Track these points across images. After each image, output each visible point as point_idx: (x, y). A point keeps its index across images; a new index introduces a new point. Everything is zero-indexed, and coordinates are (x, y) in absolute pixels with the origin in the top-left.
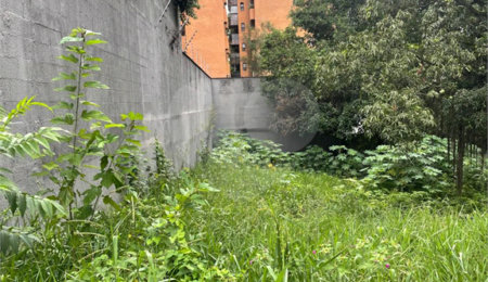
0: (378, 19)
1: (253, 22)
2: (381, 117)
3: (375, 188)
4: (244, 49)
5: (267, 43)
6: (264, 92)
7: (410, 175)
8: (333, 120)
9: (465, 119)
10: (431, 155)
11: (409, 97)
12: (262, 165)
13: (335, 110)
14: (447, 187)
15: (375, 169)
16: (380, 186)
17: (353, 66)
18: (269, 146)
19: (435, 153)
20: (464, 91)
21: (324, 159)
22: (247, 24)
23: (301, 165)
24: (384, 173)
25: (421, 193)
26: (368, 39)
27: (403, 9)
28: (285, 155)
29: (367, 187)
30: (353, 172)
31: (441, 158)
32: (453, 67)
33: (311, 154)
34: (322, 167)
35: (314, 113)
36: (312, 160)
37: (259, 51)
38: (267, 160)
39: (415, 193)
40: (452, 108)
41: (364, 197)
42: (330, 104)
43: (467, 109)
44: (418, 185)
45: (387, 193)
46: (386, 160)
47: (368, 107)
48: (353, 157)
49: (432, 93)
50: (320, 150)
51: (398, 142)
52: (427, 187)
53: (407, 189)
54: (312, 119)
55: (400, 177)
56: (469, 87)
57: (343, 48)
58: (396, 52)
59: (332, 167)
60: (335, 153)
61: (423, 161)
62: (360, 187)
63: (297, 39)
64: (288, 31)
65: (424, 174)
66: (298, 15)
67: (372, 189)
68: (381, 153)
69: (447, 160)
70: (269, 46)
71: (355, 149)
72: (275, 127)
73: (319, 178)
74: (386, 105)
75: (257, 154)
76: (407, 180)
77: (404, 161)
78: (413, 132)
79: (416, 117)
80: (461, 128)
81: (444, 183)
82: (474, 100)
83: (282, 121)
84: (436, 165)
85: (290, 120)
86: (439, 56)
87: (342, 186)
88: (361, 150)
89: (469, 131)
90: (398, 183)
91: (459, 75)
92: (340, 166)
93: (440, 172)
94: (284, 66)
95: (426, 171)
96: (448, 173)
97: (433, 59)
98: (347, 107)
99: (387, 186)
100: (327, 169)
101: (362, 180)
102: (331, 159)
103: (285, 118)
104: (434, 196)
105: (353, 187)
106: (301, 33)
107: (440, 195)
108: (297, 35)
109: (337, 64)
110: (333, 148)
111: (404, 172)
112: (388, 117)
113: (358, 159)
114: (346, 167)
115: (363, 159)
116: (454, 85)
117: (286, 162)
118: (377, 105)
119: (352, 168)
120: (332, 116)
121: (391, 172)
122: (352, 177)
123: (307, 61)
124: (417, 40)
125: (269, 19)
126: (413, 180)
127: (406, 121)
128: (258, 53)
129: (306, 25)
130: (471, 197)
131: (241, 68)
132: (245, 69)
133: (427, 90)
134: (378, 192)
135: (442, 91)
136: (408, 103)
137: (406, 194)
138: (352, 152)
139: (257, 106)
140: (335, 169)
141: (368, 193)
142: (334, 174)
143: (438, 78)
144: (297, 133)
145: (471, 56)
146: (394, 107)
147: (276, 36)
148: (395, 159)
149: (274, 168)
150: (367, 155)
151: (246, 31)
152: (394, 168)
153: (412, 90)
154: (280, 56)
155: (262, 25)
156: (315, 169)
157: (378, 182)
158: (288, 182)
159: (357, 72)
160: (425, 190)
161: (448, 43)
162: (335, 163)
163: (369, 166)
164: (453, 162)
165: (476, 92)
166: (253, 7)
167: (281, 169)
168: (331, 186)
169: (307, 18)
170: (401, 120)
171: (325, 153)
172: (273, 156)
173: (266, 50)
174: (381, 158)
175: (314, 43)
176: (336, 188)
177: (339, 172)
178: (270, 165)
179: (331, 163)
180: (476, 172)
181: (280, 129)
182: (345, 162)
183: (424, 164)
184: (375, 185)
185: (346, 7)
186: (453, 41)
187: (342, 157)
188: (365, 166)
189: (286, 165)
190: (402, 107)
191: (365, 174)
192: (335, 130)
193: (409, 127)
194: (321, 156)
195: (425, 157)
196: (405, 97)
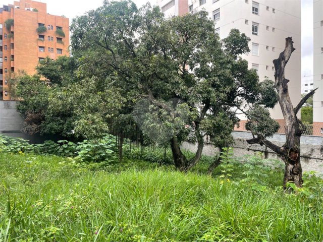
0: (83, 78)
1: (13, 69)
2: (83, 126)
3: (82, 162)
4: (6, 84)
5: (21, 82)
6: (18, 109)
7: (99, 154)
8: (60, 126)
9: (123, 128)
10: (109, 144)
11: (97, 117)
12: (15, 152)
13: (62, 121)
14: (116, 159)
15: (82, 152)
16: (84, 161)
17: (70, 101)
18: (20, 141)
19: (111, 143)
20: (123, 115)
21: (54, 148)
22: (9, 69)
23: (41, 151)
24: (87, 154)
25: (104, 162)
26: (78, 87)
27: (95, 75)
28: (31, 146)
29: (78, 161)
30: (71, 154)
31: (114, 145)
32: (117, 105)
33: (47, 145)
34: (53, 152)
35: (50, 122)
36: (48, 148)
37: (16, 85)
38: (19, 149)
39: (101, 162)
40: (118, 123)
41: (75, 167)
42: (59, 118)
43: (124, 123)
44: (103, 159)
45: (88, 164)
46: (88, 147)
47: (77, 122)
48: (71, 146)
49: (108, 116)
50: (52, 142)
51: (91, 139)
52: (107, 159)
53: (98, 161)
54: (48, 125)
55: (95, 155)
56: (125, 113)
57: (64, 91)
58: (91, 95)
59: (59, 151)
60: (61, 144)
61: (106, 147)
62: (74, 162)
63: (40, 82)
64: (35, 76)
65: (106, 153)
66: (41, 69)
67: (80, 162)
68: (86, 144)
69: (116, 146)
70: (22, 83)
71: (72, 142)
72: (24, 130)
73: (51, 158)
74: (86, 121)
75: (12, 146)
76: (98, 157)
77: (97, 147)
78: (99, 134)
79: (100, 127)
80: (121, 132)
81: (115, 157)
82: (127, 119)
83: (29, 127)
84: (112, 149)
85: (35, 126)
86: (111, 99)
87: (64, 162)
88: (75, 142)
89: (124, 133)
90: (93, 158)
91: (120, 108)
92: (63, 151)
93: (113, 151)
94: (32, 96)
95: (107, 152)
96: (117, 151)
97: (109, 100)
98: (68, 120)
99: (88, 160)
100: (56, 153)
101: (75, 158)
102: (59, 147)
103: (31, 125)
104: (110, 163)
105: (70, 162)
106: (43, 78)
107: (113, 162)
108: (41, 79)
109: (61, 98)
110: (60, 141)
111: (96, 153)
112: (87, 127)
113: (73, 147)
114: (67, 151)
115: (76, 147)
116: (117, 112)
117: (31, 150)
118: (81, 121)
119: (70, 152)
120: (60, 124)
121: (90, 153)
122: (70, 156)
123: (46, 94)
124: (102, 90)
125: (23, 68)
126: (101, 156)
127: (95, 129)
128: (15, 87)
129: (45, 75)
130: (126, 162)
131: (4, 94)
132: (6, 95)
133: (106, 114)
134: (83, 163)
135: (113, 115)
136: (97, 120)
137: (97, 163)
138: (70, 143)
139: (14, 117)
140: (61, 153)
141: (78, 165)
142: (60, 155)
143: (111, 109)
144: (39, 133)
145: (125, 100)
146: (90, 122)
147: (27, 78)
148: (92, 146)
149: (24, 154)
150: (78, 145)
151: (8, 73)
152: (92, 151)
153: (99, 114)
154: (29, 90)
155: (19, 71)
156: (49, 153)
157: (83, 158)
158: (31, 162)
159: (72, 104)
160: (106, 161)
161: (116, 93)
162: (61, 149)
163: (79, 150)
164: (119, 147)
165: (128, 116)
166: (13, 60)
167: (27, 154)
168: (57, 162)
169: (47, 72)
170: (93, 128)
171: (55, 144)
172: (23, 147)
173: (20, 85)
174: (85, 146)
175: (50, 85)
176: (60, 163)
177: (63, 154)
178: (20, 152)
179: (58, 150)
180: (128, 151)
181: (28, 131)
182: (66, 149)
183: (106, 148)
184: (82, 160)
185: (69, 69)
186: (118, 92)
187: (65, 146)
188: (77, 150)
189: (31, 152)
190: (94, 122)
191: (77, 155)
192: (62, 132)
193: (97, 132)
194: (53, 146)
195: (107, 145)
196: (95, 117)
